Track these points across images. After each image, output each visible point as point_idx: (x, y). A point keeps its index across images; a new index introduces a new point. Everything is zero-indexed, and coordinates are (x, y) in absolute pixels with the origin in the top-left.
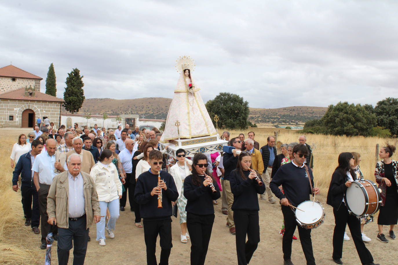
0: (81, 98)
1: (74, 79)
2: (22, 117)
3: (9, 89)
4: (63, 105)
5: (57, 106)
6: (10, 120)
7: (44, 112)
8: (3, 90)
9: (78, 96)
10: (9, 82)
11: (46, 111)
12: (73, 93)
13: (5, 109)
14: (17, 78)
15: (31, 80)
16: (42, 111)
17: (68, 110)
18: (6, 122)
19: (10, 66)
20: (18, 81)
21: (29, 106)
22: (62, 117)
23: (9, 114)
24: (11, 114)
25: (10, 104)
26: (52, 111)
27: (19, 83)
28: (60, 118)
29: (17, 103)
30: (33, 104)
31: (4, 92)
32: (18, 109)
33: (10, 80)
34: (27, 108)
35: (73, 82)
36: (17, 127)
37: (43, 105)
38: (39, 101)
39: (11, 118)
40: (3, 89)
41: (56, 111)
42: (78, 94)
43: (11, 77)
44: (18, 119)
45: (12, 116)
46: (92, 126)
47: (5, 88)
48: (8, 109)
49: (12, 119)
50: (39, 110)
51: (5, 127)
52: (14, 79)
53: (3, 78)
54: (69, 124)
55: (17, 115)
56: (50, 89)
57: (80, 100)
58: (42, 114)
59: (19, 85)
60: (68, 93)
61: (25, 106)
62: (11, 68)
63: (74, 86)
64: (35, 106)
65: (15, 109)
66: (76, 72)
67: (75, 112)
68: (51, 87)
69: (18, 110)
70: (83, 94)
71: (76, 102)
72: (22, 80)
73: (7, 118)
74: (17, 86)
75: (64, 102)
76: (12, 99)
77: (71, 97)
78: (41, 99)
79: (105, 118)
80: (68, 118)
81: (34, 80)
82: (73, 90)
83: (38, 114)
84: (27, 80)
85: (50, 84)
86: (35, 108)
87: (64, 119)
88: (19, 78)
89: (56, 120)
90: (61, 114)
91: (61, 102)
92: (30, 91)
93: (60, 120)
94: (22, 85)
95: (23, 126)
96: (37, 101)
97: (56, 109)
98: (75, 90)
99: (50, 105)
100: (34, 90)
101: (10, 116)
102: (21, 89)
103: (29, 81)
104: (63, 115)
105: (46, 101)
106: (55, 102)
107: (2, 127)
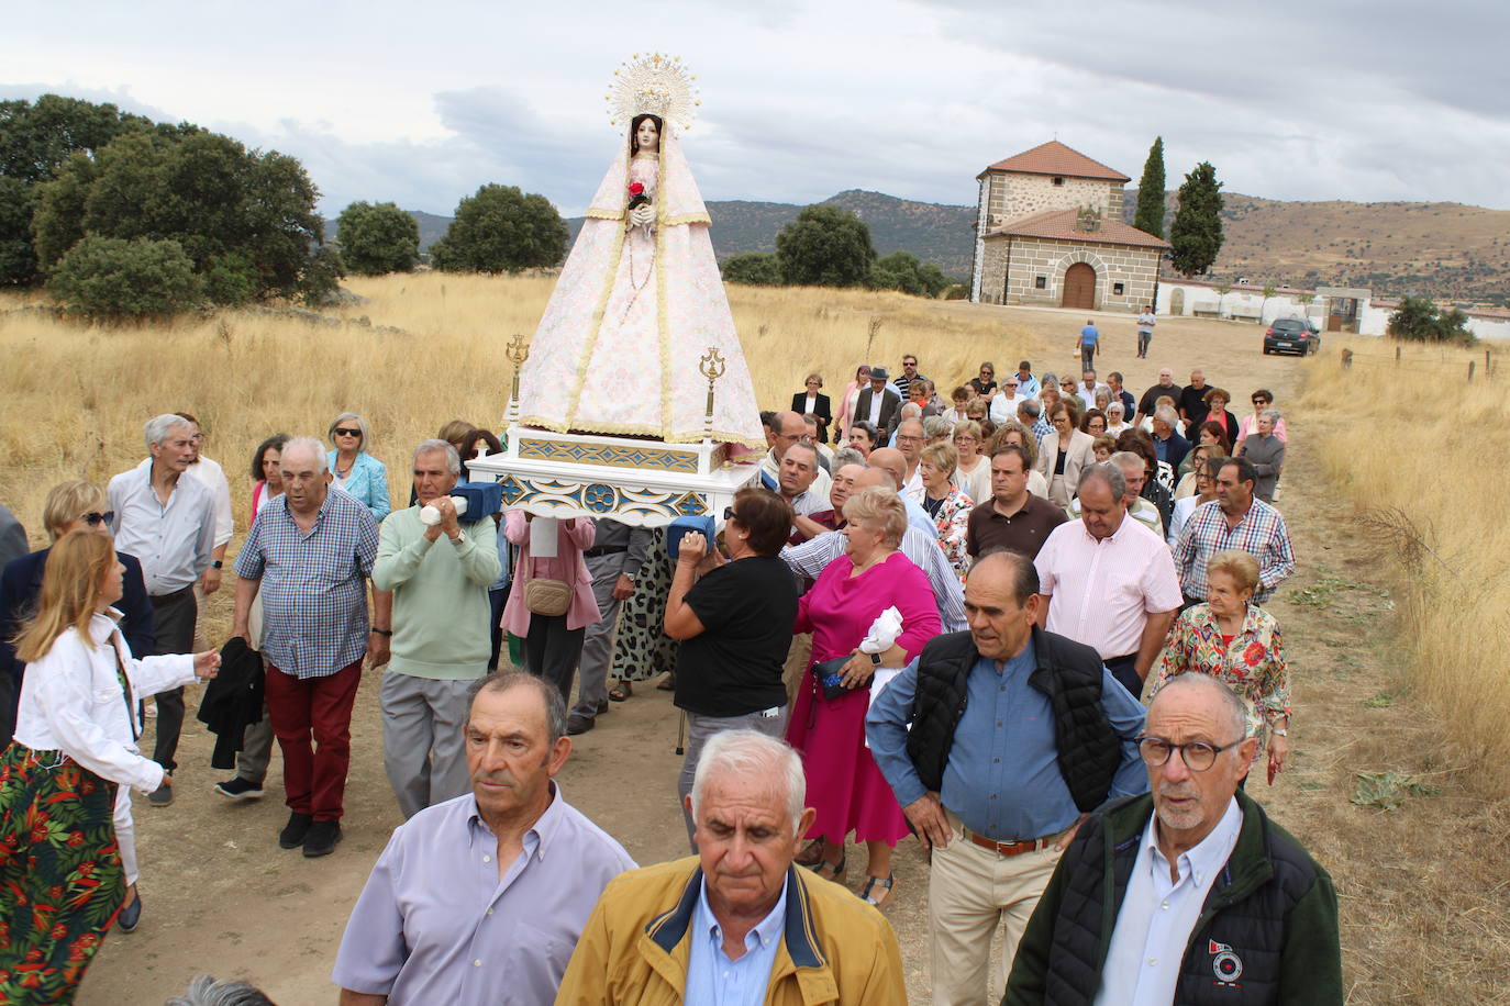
0: (1214, 241)
1: (1198, 189)
2: (1066, 281)
3: (1046, 205)
4: (1166, 257)
5: (1150, 257)
6: (1038, 286)
7: (1118, 270)
8: (1030, 209)
9: (1204, 236)
10: (1046, 187)
11: (1123, 269)
12: (1191, 225)
13: (1027, 261)
14: (1066, 176)
15: (1101, 184)
16: (1110, 268)
17: (1178, 269)
18: (1028, 291)
19: (1051, 143)
20: (1067, 184)
21: (1083, 255)
22: (1161, 285)
23: (1036, 273)
24: (1042, 274)
25: (1041, 249)
26: (1138, 270)
27: (1070, 191)
28: (1156, 287)
29: (1055, 248)
30: (1094, 251)
31: (1031, 214)
32: (1058, 261)
33: (1048, 182)
34: (1079, 261)
35: (1194, 198)
36: (1051, 304)
37: (1117, 254)
38: (1106, 244)
39: (1041, 282)
40: (1031, 205)
41: (1146, 271)
42: (1206, 229)
43: (1052, 175)
44: (1055, 287)
45: (1044, 279)
46: (1235, 314)
47: (1034, 203)
48: (1035, 262)
49: (1043, 286)
50: (1106, 265)
51: (1025, 303)
52: (1058, 180)
53: (1033, 178)
54: (1178, 305)
55: (1053, 275)
56: (1147, 208)
57: (1209, 246)
58: (1111, 276)
59: (1069, 194)
60: (1183, 227)
61: (1074, 255)
62: (1055, 148)
63: (1196, 209)
64: (1098, 256)
65: (1051, 262)
66: (1206, 172)
67: (1196, 274)
69: (1055, 264)
70: (1218, 230)
71: (1199, 248)
72: (1078, 182)
73: (1032, 282)
74: (1066, 197)
75: (1167, 249)
76: (1045, 238)
77: (1188, 237)
78: (1112, 240)
79: (1268, 293)
80: (1176, 290)
81: (1109, 183)
82: (1192, 218)
83: (1104, 276)
84: (1090, 182)
85: (1148, 195)
86: (1098, 261)
87: (1166, 290)
88: (1071, 176)
89: (1145, 293)
90: (1161, 277)
91: (1161, 249)
92: (1089, 217)
93: (1155, 295)
94: (1078, 196)
95: (1066, 303)
96: (1102, 243)
97: (1147, 264)
98: (1200, 219)
99: (1134, 256)
100: (1099, 216)
101: (1038, 278)
102: (1065, 213)
103: (1097, 185)
104: (1163, 281)
105: (1124, 246)
106: (1146, 248)
107: (1018, 302)
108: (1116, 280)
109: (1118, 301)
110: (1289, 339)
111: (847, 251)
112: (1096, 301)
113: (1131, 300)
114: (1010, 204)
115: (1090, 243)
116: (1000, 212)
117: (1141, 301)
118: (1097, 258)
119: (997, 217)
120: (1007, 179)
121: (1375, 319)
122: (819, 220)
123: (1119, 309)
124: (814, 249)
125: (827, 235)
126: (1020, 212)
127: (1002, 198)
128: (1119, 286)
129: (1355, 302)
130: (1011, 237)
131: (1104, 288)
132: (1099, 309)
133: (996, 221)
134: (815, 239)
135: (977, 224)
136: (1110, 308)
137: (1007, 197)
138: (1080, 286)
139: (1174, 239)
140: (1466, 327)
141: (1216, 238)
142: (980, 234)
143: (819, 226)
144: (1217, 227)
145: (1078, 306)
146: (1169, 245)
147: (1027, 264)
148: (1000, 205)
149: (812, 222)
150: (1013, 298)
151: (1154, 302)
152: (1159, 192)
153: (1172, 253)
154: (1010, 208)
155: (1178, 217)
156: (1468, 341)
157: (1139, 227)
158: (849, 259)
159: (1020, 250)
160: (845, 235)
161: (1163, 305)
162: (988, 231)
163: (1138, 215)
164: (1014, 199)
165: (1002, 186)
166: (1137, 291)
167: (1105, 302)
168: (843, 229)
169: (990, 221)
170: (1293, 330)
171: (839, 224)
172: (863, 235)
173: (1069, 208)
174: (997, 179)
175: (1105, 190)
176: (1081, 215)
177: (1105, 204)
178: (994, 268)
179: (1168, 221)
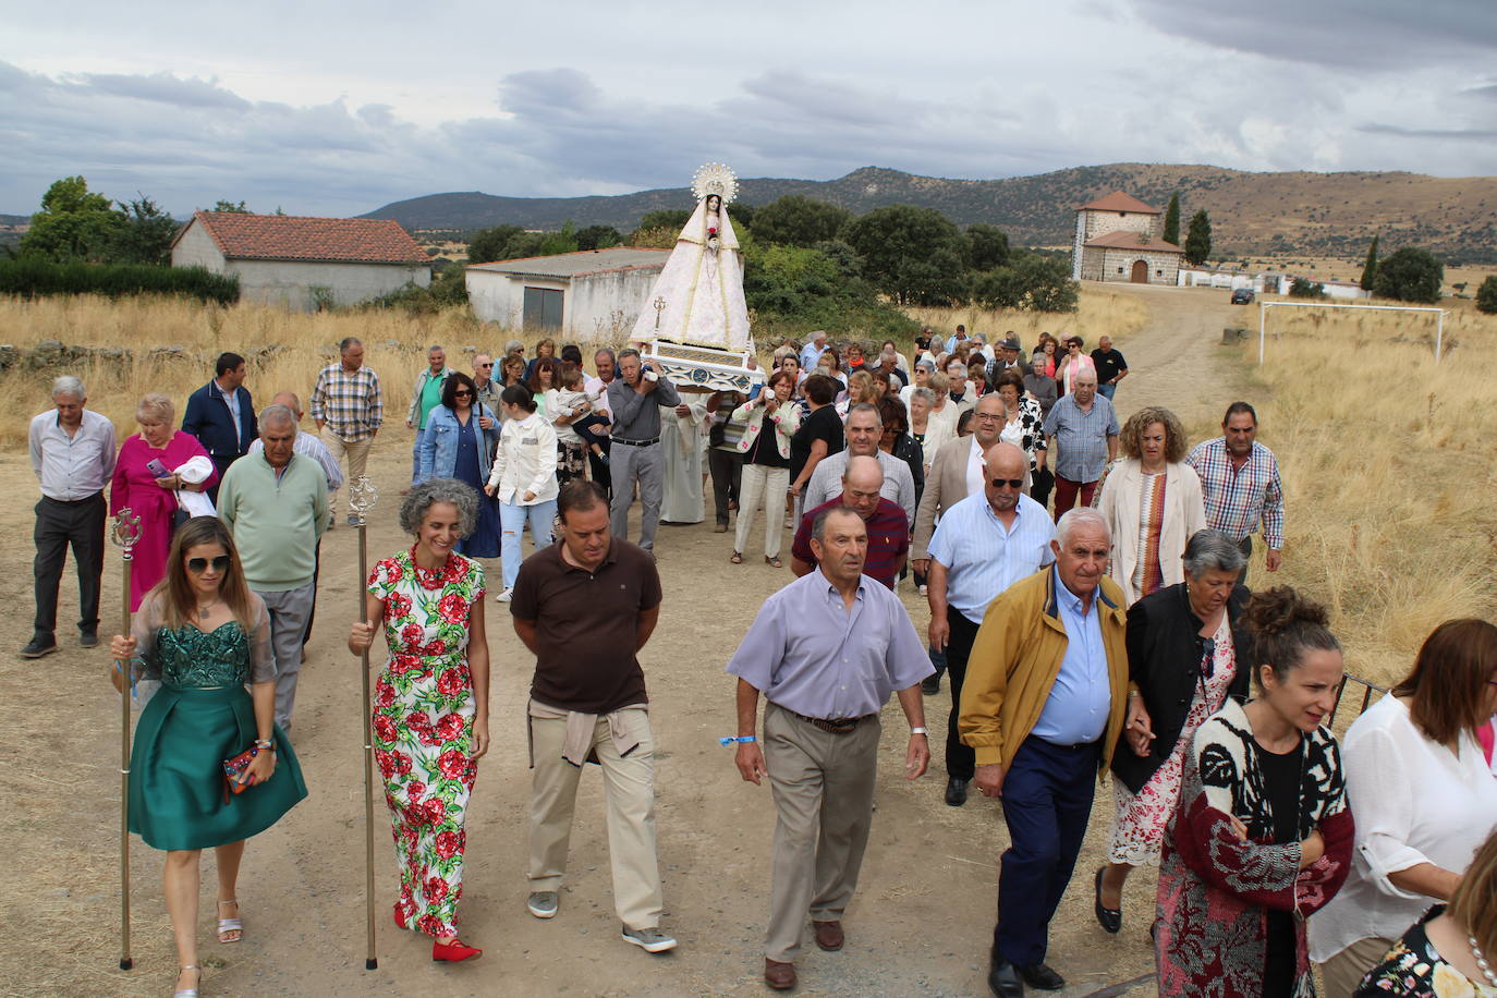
1: (1199, 223)
2: (1133, 270)
3: (1117, 226)
4: (1183, 257)
5: (1175, 257)
6: (1119, 272)
7: (1159, 264)
8: (1107, 229)
9: (1202, 246)
10: (1116, 218)
11: (1161, 263)
12: (1196, 241)
14: (1127, 212)
15: (1145, 216)
16: (1156, 263)
17: (1189, 263)
18: (1115, 275)
20: (1127, 216)
21: (1142, 257)
22: (1180, 271)
23: (1118, 266)
24: (1121, 266)
25: (1120, 253)
26: (1169, 264)
27: (1129, 220)
28: (1178, 272)
29: (1128, 253)
30: (1147, 254)
31: (1108, 232)
33: (1118, 215)
34: (1140, 259)
35: (1198, 227)
36: (1126, 281)
37: (1158, 256)
38: (1153, 251)
39: (1121, 270)
40: (1109, 226)
41: (1173, 264)
42: (1203, 243)
43: (1119, 211)
44: (1128, 272)
46: (1217, 285)
47: (1111, 225)
48: (1118, 260)
49: (1122, 272)
50: (1153, 261)
51: (1113, 281)
52: (1123, 214)
53: (1109, 213)
54: (1189, 281)
55: (1127, 267)
56: (1170, 229)
57: (1205, 251)
58: (1156, 267)
60: (1190, 242)
61: (1137, 256)
63: (1199, 232)
65: (1125, 260)
66: (1202, 215)
67: (1198, 265)
68: (1172, 225)
69: (1128, 261)
70: (1209, 244)
71: (1200, 252)
72: (1133, 215)
73: (1116, 270)
74: (1127, 223)
75: (1183, 253)
76: (1119, 248)
77: (1194, 247)
78: (1156, 249)
79: (1234, 274)
80: (1188, 273)
81: (1149, 215)
82: (1196, 238)
83: (1152, 267)
84: (1139, 215)
85: (1171, 222)
86: (1149, 260)
87: (1183, 273)
88: (1129, 212)
89: (1173, 275)
90: (1180, 267)
91: (1181, 253)
92: (1144, 238)
93: (1178, 276)
94: (1133, 222)
95: (1133, 281)
96: (1151, 250)
97: (1174, 260)
98: (1200, 238)
99: (1166, 256)
100: (1149, 237)
101: (1119, 268)
102: (1132, 234)
103: (1143, 216)
104: (1182, 269)
105: (1161, 252)
106: (1174, 252)
107: (1110, 280)
108: (1158, 269)
109: (1159, 279)
110: (1242, 298)
111: (997, 249)
112: (1148, 279)
113: (1166, 279)
114: (1097, 227)
115: (1145, 250)
116: (1091, 231)
117: (1171, 279)
118: (1149, 258)
119: (1090, 234)
120: (1096, 214)
121: (1285, 286)
122: (980, 232)
123: (1159, 283)
124: (979, 249)
125: (986, 241)
126: (1103, 231)
127: (1092, 224)
128: (1160, 272)
129: (1277, 280)
130: (1105, 248)
131: (1152, 273)
132: (1150, 283)
133: (1089, 236)
134: (979, 243)
135: (1075, 236)
136: (1155, 283)
137: (1096, 223)
138: (1140, 272)
139: (1187, 247)
140: (1324, 291)
141: (1208, 247)
142: (1078, 242)
143: (981, 236)
144: (1209, 242)
145: (1139, 282)
146: (1184, 251)
147: (1113, 261)
148: (1092, 227)
149: (977, 234)
150: (1107, 278)
151: (1177, 279)
152: (1177, 220)
153: (1186, 254)
154: (1097, 229)
155: (1189, 237)
156: (1324, 297)
157: (1165, 239)
158: (998, 254)
159: (1110, 254)
160: (996, 241)
161: (1182, 281)
162: (1085, 242)
163: (1165, 232)
164: (1099, 224)
165: (1093, 217)
166: (1168, 274)
167: (1153, 280)
168: (995, 237)
169: (1087, 236)
170: (1243, 293)
171: (992, 234)
172: (1005, 239)
173: (1131, 230)
174: (1090, 214)
175: (1148, 219)
176: (1140, 236)
177: (1148, 226)
178: (1092, 262)
179: (1183, 238)
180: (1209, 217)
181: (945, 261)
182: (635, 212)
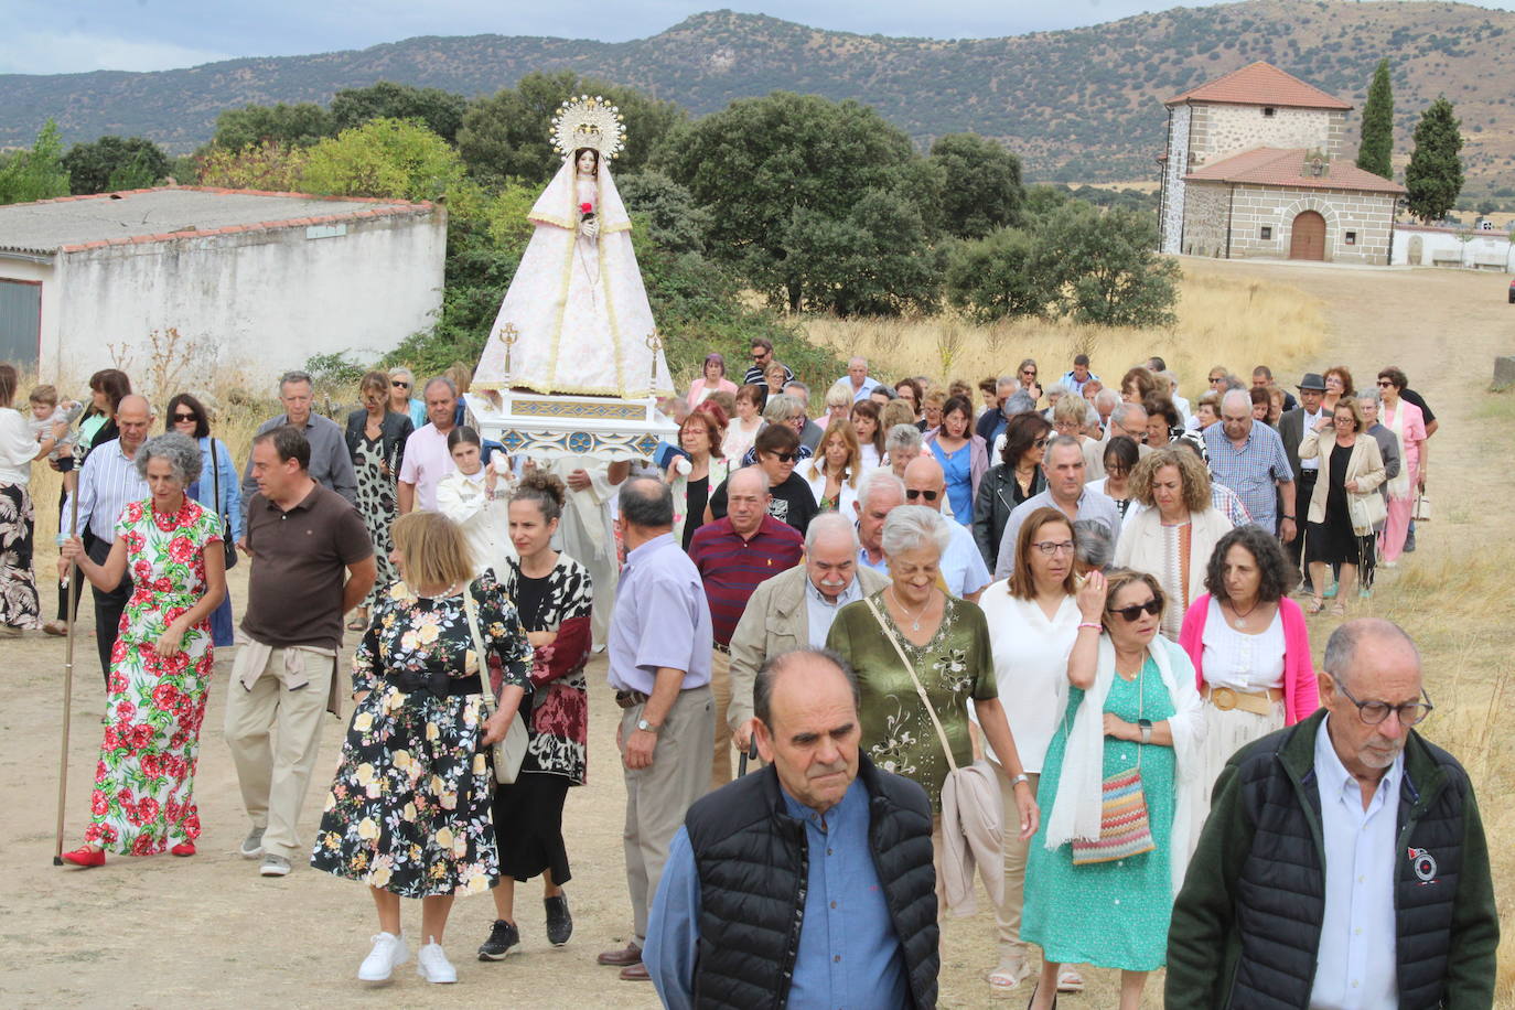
0: (1453, 184)
1: (1436, 127)
2: (1293, 231)
3: (1255, 140)
4: (1402, 202)
5: (1384, 202)
6: (1263, 237)
7: (1350, 218)
8: (1236, 144)
9: (1443, 178)
10: (1255, 119)
11: (1355, 216)
12: (1429, 168)
13: (1252, 211)
14: (1278, 106)
15: (1318, 114)
16: (1343, 215)
17: (1415, 215)
18: (1254, 243)
20: (1279, 115)
21: (1312, 202)
22: (1397, 233)
23: (1262, 223)
24: (1267, 223)
25: (1266, 196)
26: (1372, 217)
27: (1283, 123)
28: (1392, 236)
29: (1281, 196)
30: (1323, 198)
31: (1236, 153)
32: (1284, 210)
33: (1258, 114)
34: (1307, 208)
35: (1431, 137)
36: (1278, 256)
37: (1349, 200)
38: (1337, 191)
39: (1266, 232)
40: (1238, 139)
41: (1380, 218)
42: (1445, 172)
43: (1261, 105)
44: (1282, 237)
45: (1269, 229)
46: (1478, 262)
47: (1242, 137)
48: (1260, 211)
49: (1268, 237)
50: (1337, 213)
51: (1250, 256)
52: (1269, 111)
53: (1240, 108)
54: (1416, 254)
55: (1280, 225)
56: (1373, 142)
57: (1448, 189)
58: (1343, 224)
59: (1281, 127)
60: (1417, 170)
61: (1302, 202)
62: (1262, 72)
63: (1433, 149)
64: (1327, 203)
65: (1277, 210)
66: (1442, 111)
67: (1434, 219)
68: (1376, 133)
69: (1282, 212)
70: (1457, 172)
71: (1438, 192)
72: (1292, 112)
73: (1257, 233)
74: (1278, 130)
75: (1402, 193)
76: (1271, 185)
77: (1425, 181)
78: (1342, 185)
79: (1513, 239)
80: (1413, 238)
81: (1327, 113)
82: (1430, 160)
83: (1335, 224)
84: (1305, 113)
85: (1374, 126)
86: (1328, 209)
87: (1402, 239)
88: (1284, 107)
89: (1380, 242)
90: (1395, 225)
91: (1396, 194)
92: (1317, 164)
93: (1391, 243)
94: (1292, 129)
95: (1293, 255)
96: (1333, 189)
97: (1382, 209)
98: (1437, 161)
99: (1367, 202)
100: (1327, 159)
101: (1264, 229)
102: (1292, 153)
103: (1314, 116)
104: (1400, 228)
105: (1355, 191)
106: (1381, 193)
107: (1244, 255)
108: (1348, 229)
109: (1350, 251)
111: (997, 190)
112: (1327, 252)
113: (1365, 250)
114: (1214, 139)
115: (1319, 189)
116: (1202, 149)
117: (1376, 250)
118: (1326, 205)
119: (1199, 155)
120: (1210, 110)
122: (961, 153)
123: (1353, 260)
124: (958, 189)
125: (972, 172)
126: (1226, 148)
127: (1204, 133)
128: (1351, 235)
130: (1234, 185)
131: (1335, 237)
132: (1331, 260)
133: (1198, 159)
134: (958, 178)
135: (1166, 160)
136: (1343, 259)
137: (1211, 131)
138: (1309, 236)
139: (1410, 181)
141: (1456, 181)
142: (1172, 172)
143: (962, 162)
144: (1456, 169)
145: (1307, 257)
146: (1404, 189)
147: (1250, 212)
148: (1202, 140)
149: (953, 157)
150: (1236, 251)
151: (1390, 251)
152: (1387, 122)
153: (1407, 196)
154: (1214, 144)
155: (1413, 159)
157: (1362, 164)
158: (1000, 201)
159: (1242, 198)
160: (995, 172)
161: (1400, 255)
162: (1188, 172)
163: (1362, 149)
164: (1219, 133)
165: (1205, 118)
166: (1370, 240)
167: (1336, 252)
168: (993, 164)
169: (1191, 160)
171: (986, 157)
172: (1015, 168)
173: (1289, 146)
174: (1198, 111)
175: (1323, 120)
176: (1307, 158)
177: (1323, 136)
178: (1205, 216)
179: (1400, 161)
180: (1455, 115)
181: (885, 218)
182: (201, 107)
